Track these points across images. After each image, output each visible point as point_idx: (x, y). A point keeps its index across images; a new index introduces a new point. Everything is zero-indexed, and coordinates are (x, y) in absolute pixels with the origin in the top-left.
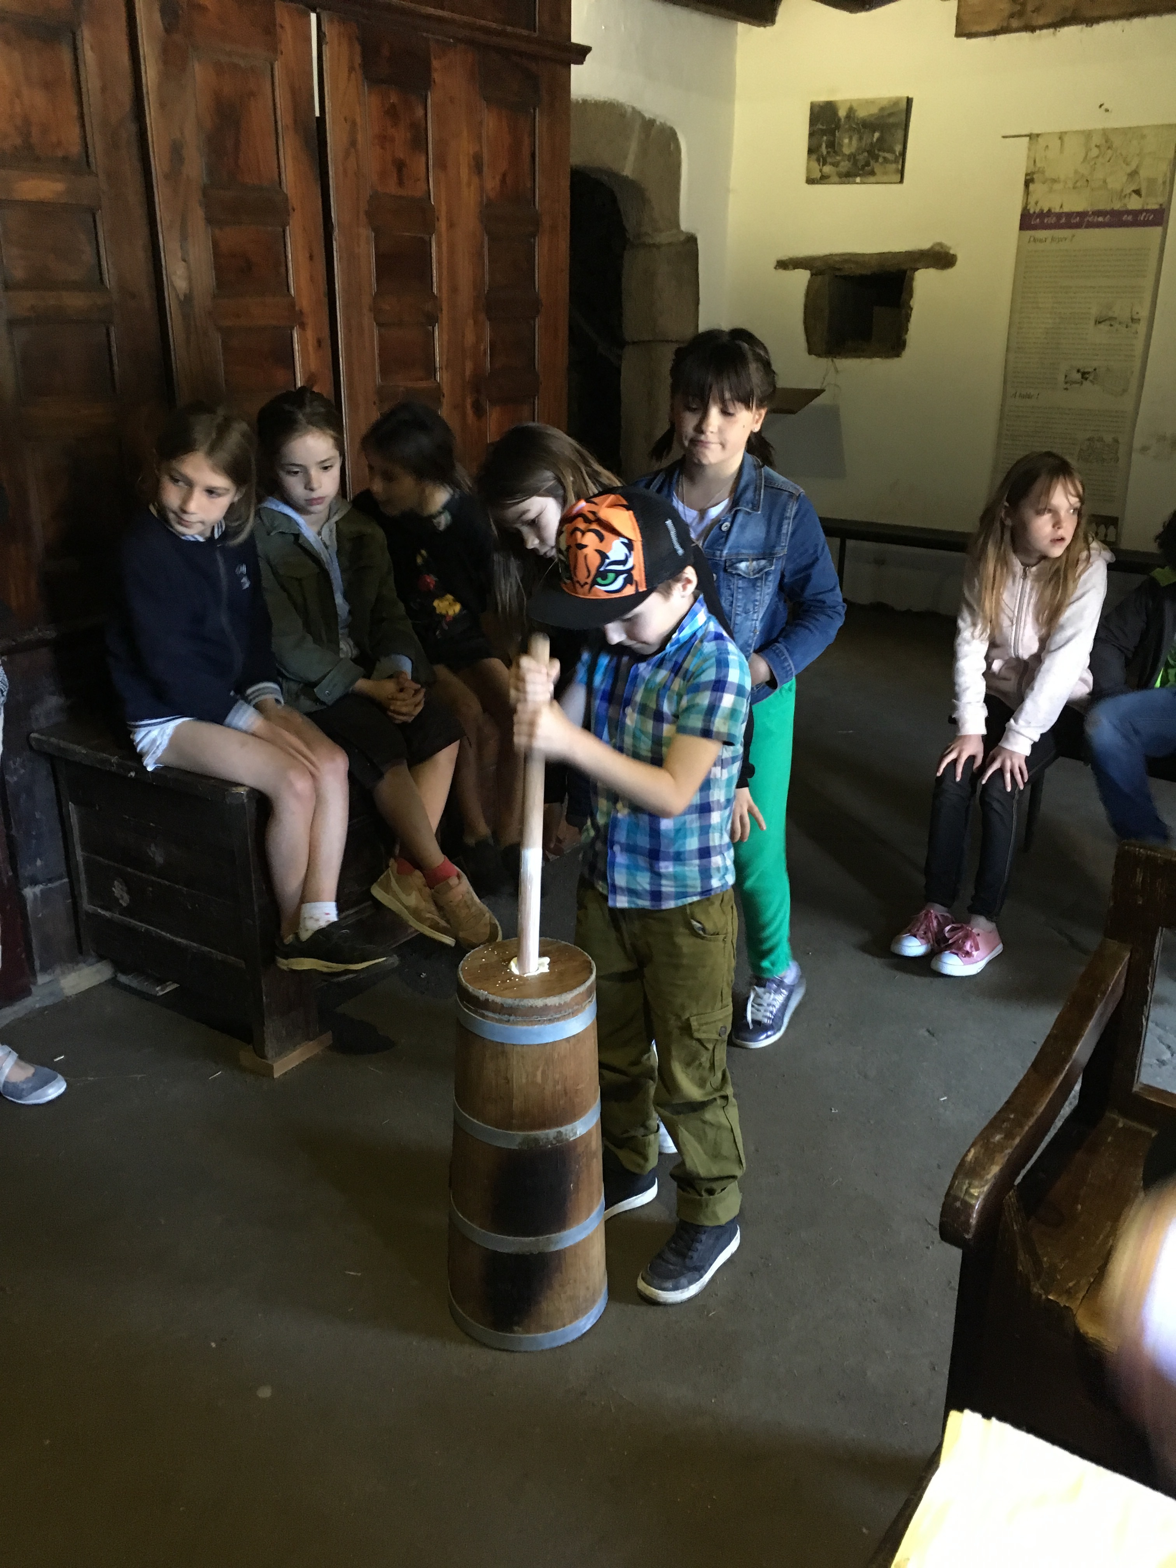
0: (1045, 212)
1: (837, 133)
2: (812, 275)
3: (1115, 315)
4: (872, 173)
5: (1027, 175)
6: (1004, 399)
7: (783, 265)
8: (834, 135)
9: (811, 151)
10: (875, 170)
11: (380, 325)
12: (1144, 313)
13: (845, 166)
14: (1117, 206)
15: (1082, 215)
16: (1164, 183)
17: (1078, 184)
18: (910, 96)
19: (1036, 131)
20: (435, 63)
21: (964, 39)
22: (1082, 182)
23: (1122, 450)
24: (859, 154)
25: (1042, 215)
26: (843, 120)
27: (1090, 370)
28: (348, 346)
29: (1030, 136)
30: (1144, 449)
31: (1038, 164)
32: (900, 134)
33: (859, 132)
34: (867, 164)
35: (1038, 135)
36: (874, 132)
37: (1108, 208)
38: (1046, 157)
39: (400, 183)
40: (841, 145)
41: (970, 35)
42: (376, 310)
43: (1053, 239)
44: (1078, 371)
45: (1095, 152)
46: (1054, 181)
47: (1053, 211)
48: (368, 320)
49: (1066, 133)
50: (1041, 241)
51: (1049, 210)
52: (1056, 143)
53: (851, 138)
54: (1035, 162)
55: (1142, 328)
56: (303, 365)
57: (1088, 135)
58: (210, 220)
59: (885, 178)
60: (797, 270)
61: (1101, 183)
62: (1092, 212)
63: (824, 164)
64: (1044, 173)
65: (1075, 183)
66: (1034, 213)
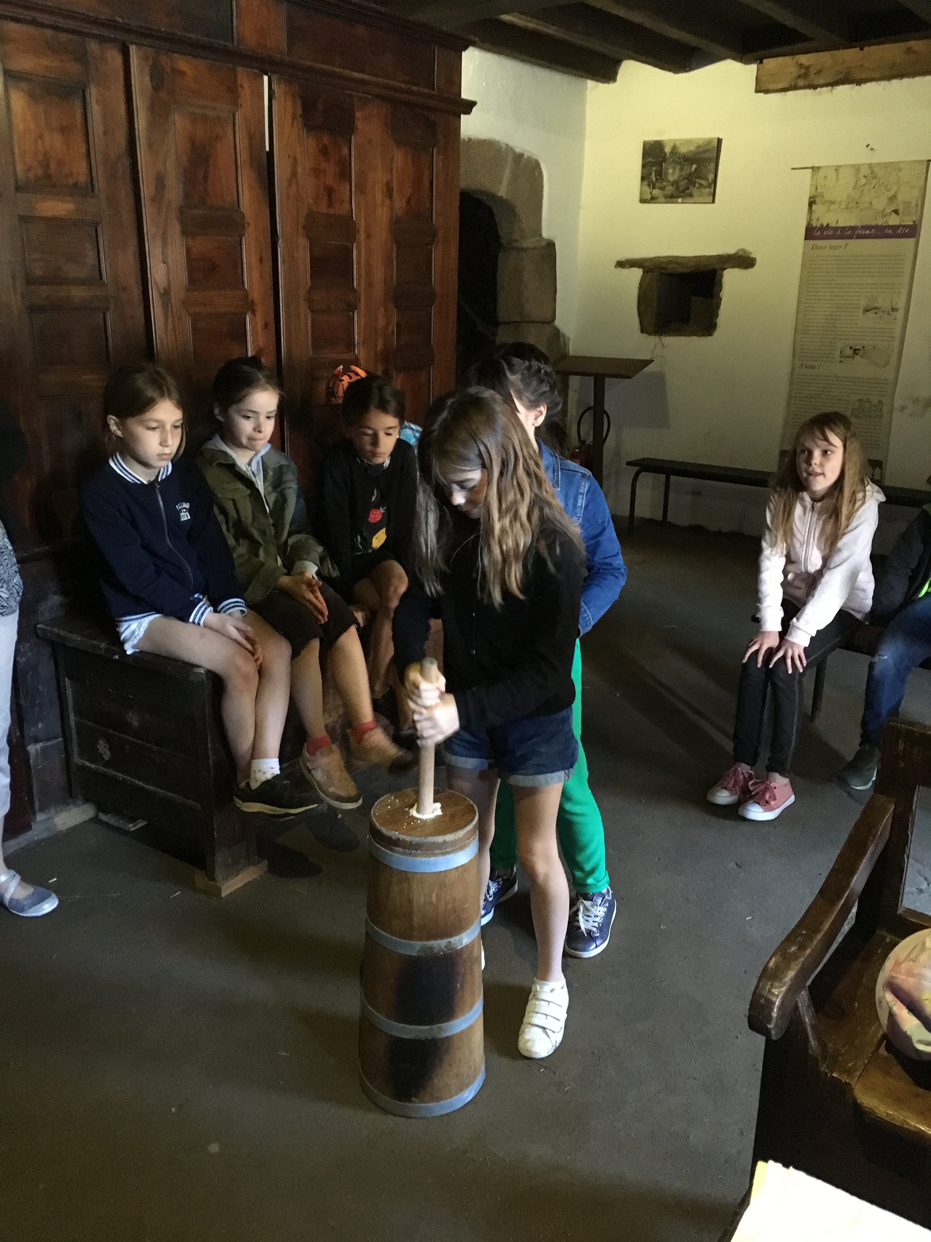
0: (824, 226)
1: (663, 164)
2: (644, 272)
3: (879, 306)
4: (691, 195)
5: (810, 198)
6: (793, 369)
7: (621, 264)
8: (662, 166)
9: (643, 178)
10: (694, 194)
11: (313, 311)
12: (901, 304)
13: (670, 189)
14: (880, 222)
15: (853, 228)
16: (917, 205)
17: (850, 205)
18: (720, 137)
19: (817, 165)
20: (358, 115)
21: (761, 95)
22: (853, 204)
23: (886, 410)
24: (681, 181)
25: (822, 228)
26: (668, 155)
27: (861, 347)
28: (288, 327)
29: (813, 168)
30: (903, 408)
31: (819, 190)
32: (712, 166)
33: (680, 164)
34: (688, 188)
35: (819, 168)
36: (693, 164)
37: (873, 224)
38: (825, 185)
39: (330, 204)
40: (666, 174)
41: (767, 92)
42: (310, 301)
43: (831, 247)
44: (851, 348)
45: (863, 181)
46: (832, 203)
47: (830, 226)
48: (303, 308)
49: (840, 166)
50: (821, 248)
51: (828, 225)
52: (833, 174)
53: (674, 168)
54: (816, 187)
55: (900, 314)
56: (253, 342)
57: (857, 168)
58: (184, 233)
59: (701, 200)
60: (632, 269)
61: (868, 205)
62: (862, 227)
63: (654, 188)
64: (823, 196)
65: (847, 205)
66: (816, 227)
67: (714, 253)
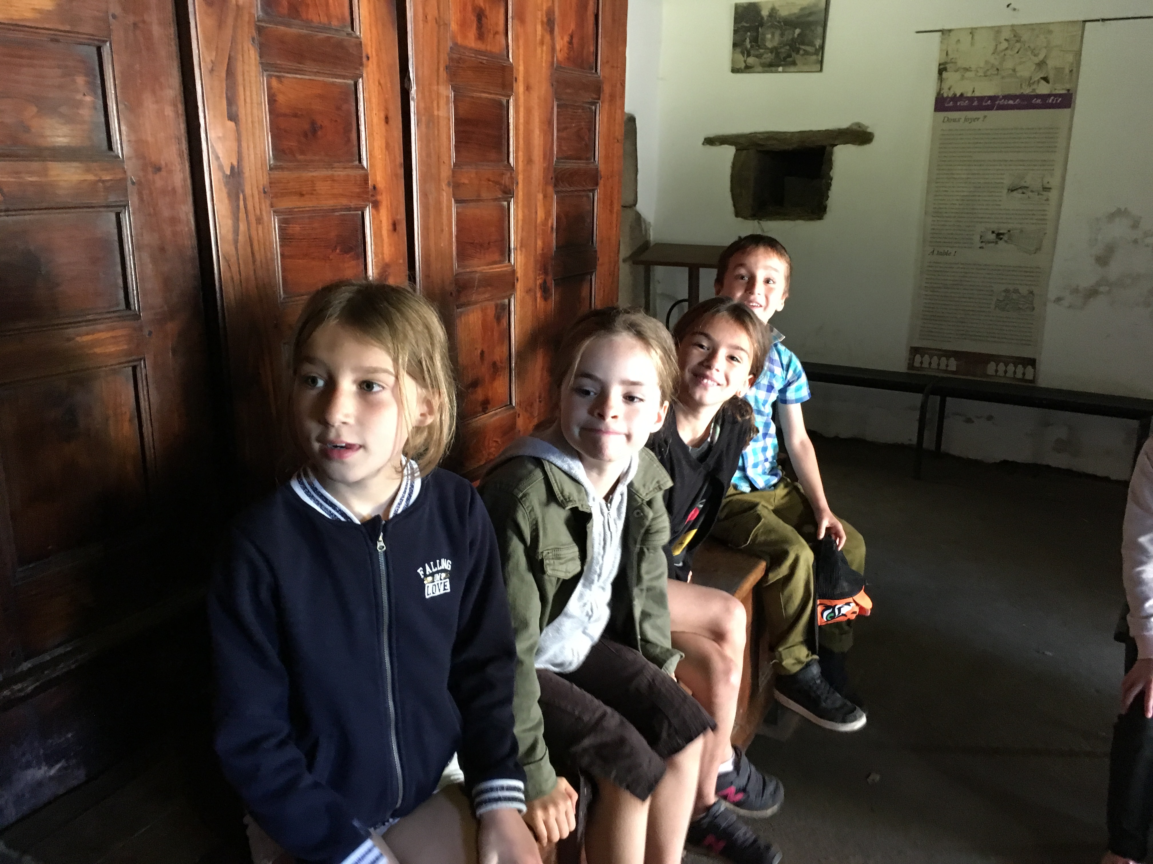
0: (958, 95)
1: (760, 29)
2: (737, 150)
3: (1027, 184)
4: (794, 63)
5: (940, 65)
6: (923, 255)
7: (710, 141)
8: (758, 32)
9: (735, 45)
10: (797, 62)
11: (457, 201)
12: (1054, 183)
13: (768, 57)
14: (1027, 91)
15: (993, 98)
16: (1070, 71)
17: (989, 73)
19: (947, 27)
22: (992, 71)
23: (1037, 301)
24: (781, 47)
25: (955, 98)
26: (765, 18)
27: (1005, 231)
28: (425, 228)
29: (942, 31)
30: (1059, 300)
31: (951, 56)
32: (820, 30)
33: (781, 28)
34: (790, 56)
35: (950, 31)
36: (796, 28)
37: (1018, 92)
38: (957, 50)
39: (481, 36)
40: (764, 40)
42: (456, 186)
43: (966, 120)
44: (993, 232)
45: (1005, 45)
46: (967, 70)
47: (965, 95)
48: (446, 196)
49: (976, 29)
50: (954, 120)
51: (962, 95)
52: (966, 39)
53: (773, 34)
54: (947, 54)
55: (1053, 195)
56: (376, 254)
57: (997, 30)
58: (266, 66)
59: (806, 68)
60: (723, 146)
61: (1011, 72)
62: (1003, 96)
63: (749, 55)
64: (956, 63)
65: (985, 72)
66: (948, 97)
67: (823, 128)
